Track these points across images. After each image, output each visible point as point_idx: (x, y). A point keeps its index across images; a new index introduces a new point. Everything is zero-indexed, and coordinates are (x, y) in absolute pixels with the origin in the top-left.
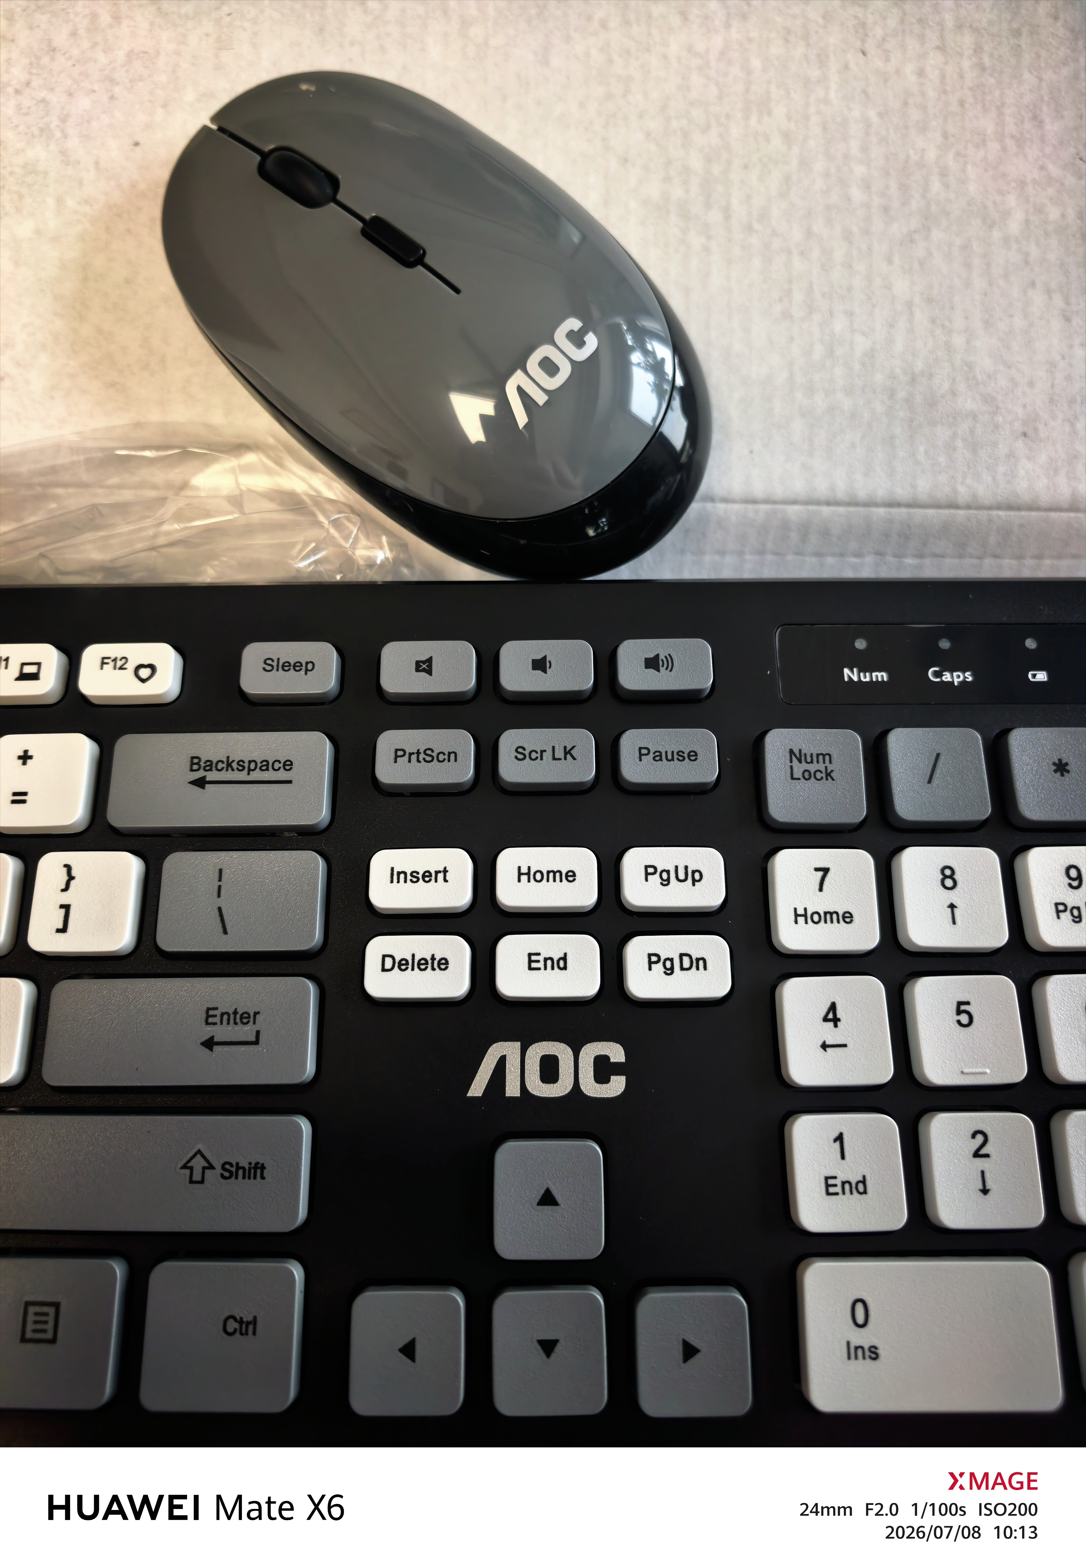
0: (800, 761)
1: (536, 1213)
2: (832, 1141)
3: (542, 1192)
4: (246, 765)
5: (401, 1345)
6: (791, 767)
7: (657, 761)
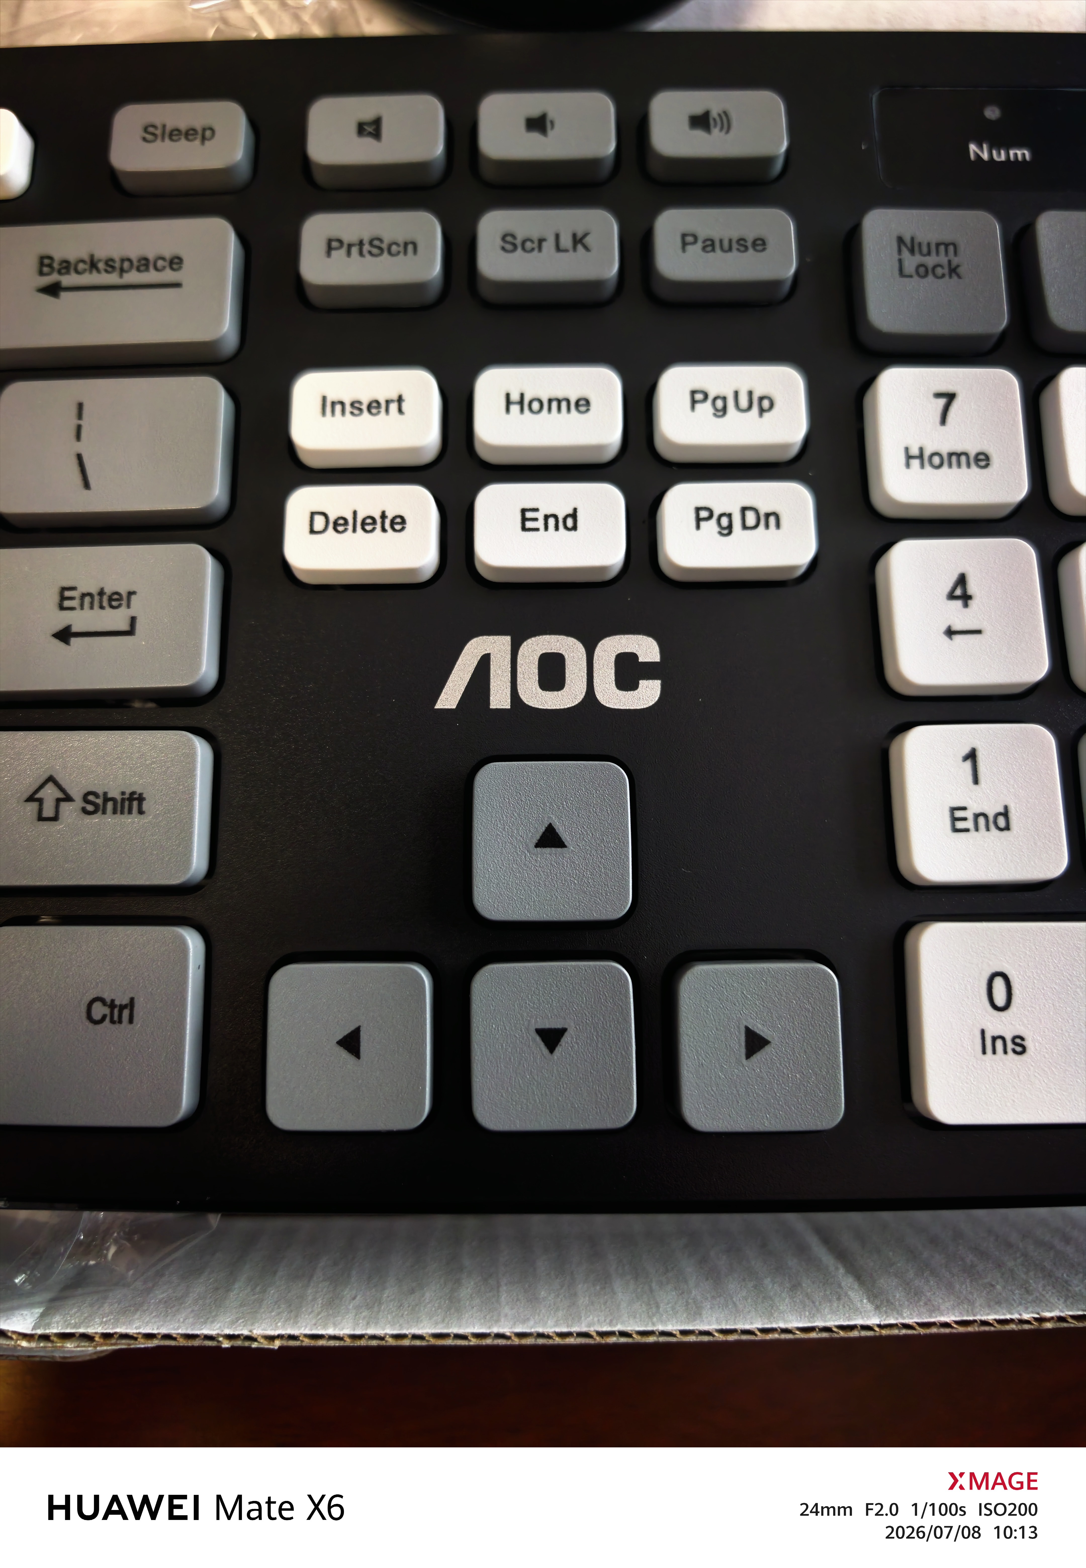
0: (912, 251)
1: (534, 857)
2: (961, 759)
3: (542, 829)
4: (117, 265)
5: (340, 1037)
6: (900, 261)
7: (707, 252)
